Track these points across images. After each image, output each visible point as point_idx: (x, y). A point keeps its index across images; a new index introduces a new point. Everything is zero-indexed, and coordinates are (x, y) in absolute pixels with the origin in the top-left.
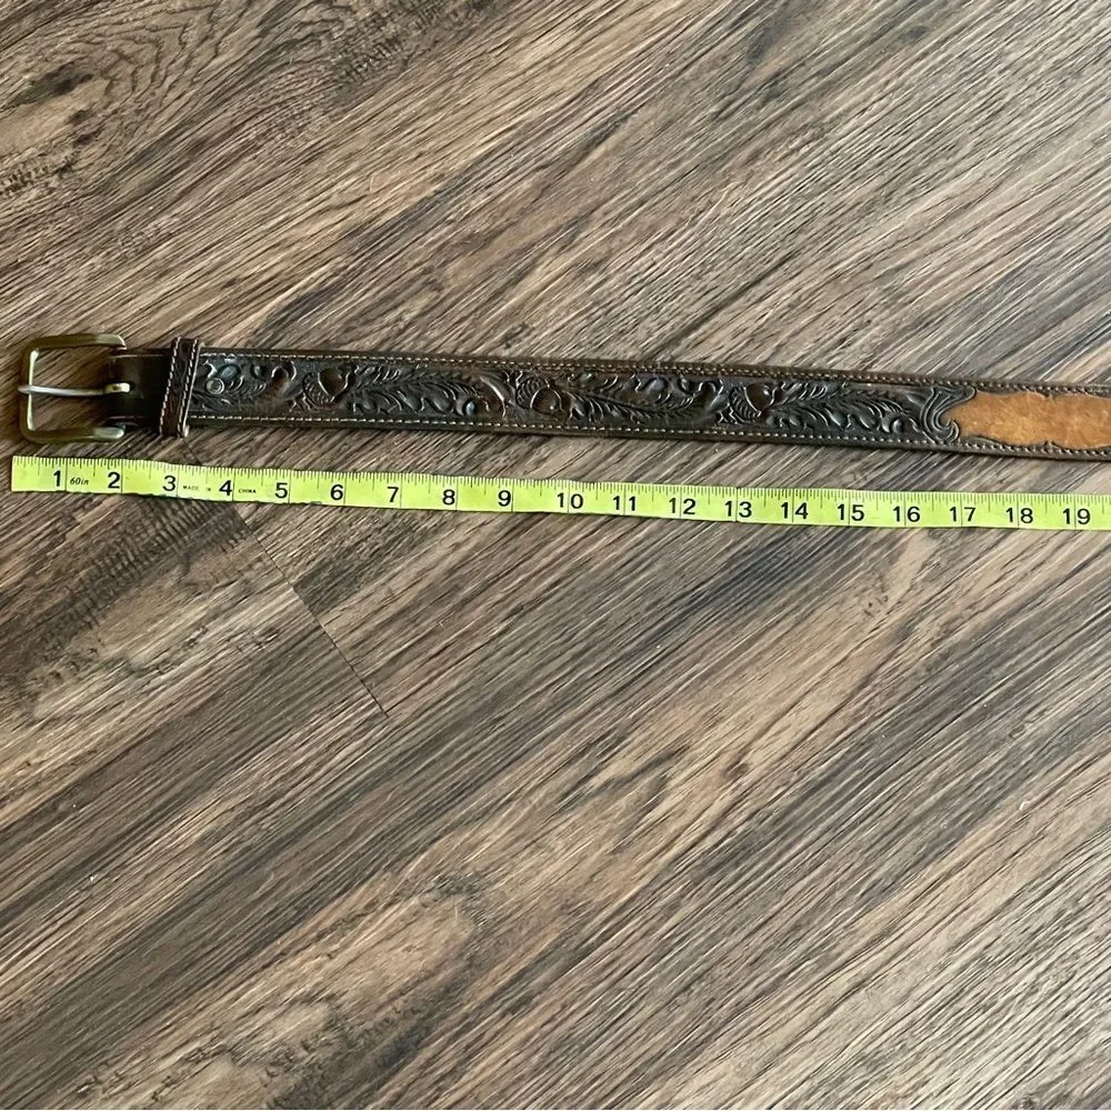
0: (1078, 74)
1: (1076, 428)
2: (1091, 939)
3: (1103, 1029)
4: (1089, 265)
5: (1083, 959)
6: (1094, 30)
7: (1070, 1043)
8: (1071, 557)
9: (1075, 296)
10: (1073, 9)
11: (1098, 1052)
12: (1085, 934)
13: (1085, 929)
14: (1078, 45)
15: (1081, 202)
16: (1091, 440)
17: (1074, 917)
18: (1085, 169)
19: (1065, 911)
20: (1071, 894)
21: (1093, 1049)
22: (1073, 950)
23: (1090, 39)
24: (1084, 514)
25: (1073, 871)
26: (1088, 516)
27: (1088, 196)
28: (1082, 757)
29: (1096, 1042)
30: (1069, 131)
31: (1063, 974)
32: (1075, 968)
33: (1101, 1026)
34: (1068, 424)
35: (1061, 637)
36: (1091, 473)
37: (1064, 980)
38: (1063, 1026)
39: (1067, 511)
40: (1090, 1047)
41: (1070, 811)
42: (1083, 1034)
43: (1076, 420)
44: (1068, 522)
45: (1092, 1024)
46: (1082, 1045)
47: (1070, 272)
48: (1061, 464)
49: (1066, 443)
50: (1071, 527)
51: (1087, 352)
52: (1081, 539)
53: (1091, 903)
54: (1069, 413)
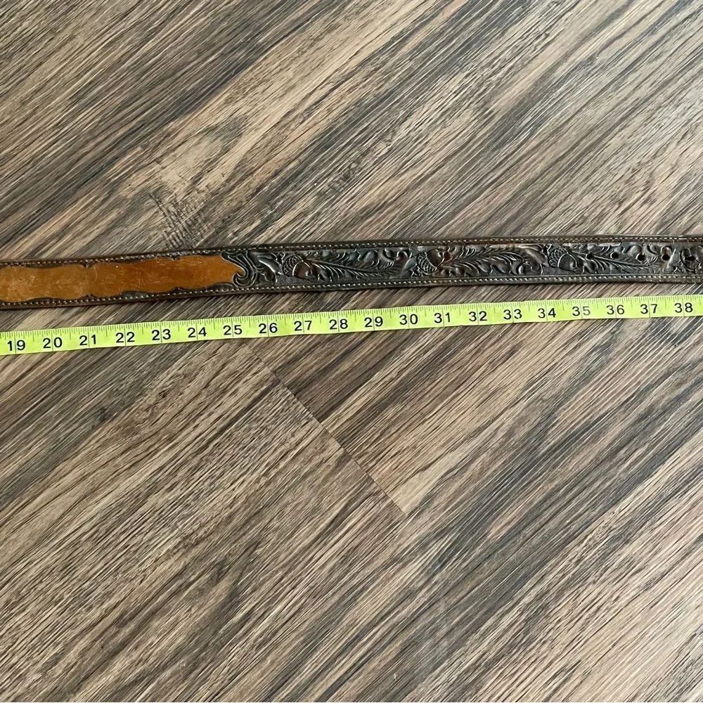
0: (10, 58)
1: (14, 288)
2: (28, 616)
3: (35, 673)
4: (21, 182)
5: (23, 629)
6: (19, 29)
7: (14, 685)
8: (13, 373)
9: (12, 203)
10: (5, 16)
11: (32, 687)
12: (23, 614)
13: (24, 610)
14: (9, 39)
15: (14, 142)
16: (23, 296)
17: (16, 603)
18: (16, 120)
19: (11, 600)
20: (15, 588)
21: (29, 687)
22: (16, 625)
23: (16, 35)
24: (21, 343)
25: (17, 573)
26: (24, 345)
27: (18, 138)
28: (22, 500)
29: (30, 681)
30: (5, 96)
31: (10, 640)
32: (17, 636)
33: (34, 671)
34: (8, 286)
35: (8, 424)
36: (26, 316)
37: (10, 644)
38: (9, 674)
39: (10, 343)
40: (27, 685)
41: (14, 536)
42: (22, 678)
43: (14, 283)
44: (11, 350)
45: (28, 670)
46: (22, 685)
47: (8, 189)
48: (6, 312)
49: (7, 299)
50: (13, 352)
51: (21, 239)
52: (20, 360)
53: (28, 592)
54: (8, 280)
